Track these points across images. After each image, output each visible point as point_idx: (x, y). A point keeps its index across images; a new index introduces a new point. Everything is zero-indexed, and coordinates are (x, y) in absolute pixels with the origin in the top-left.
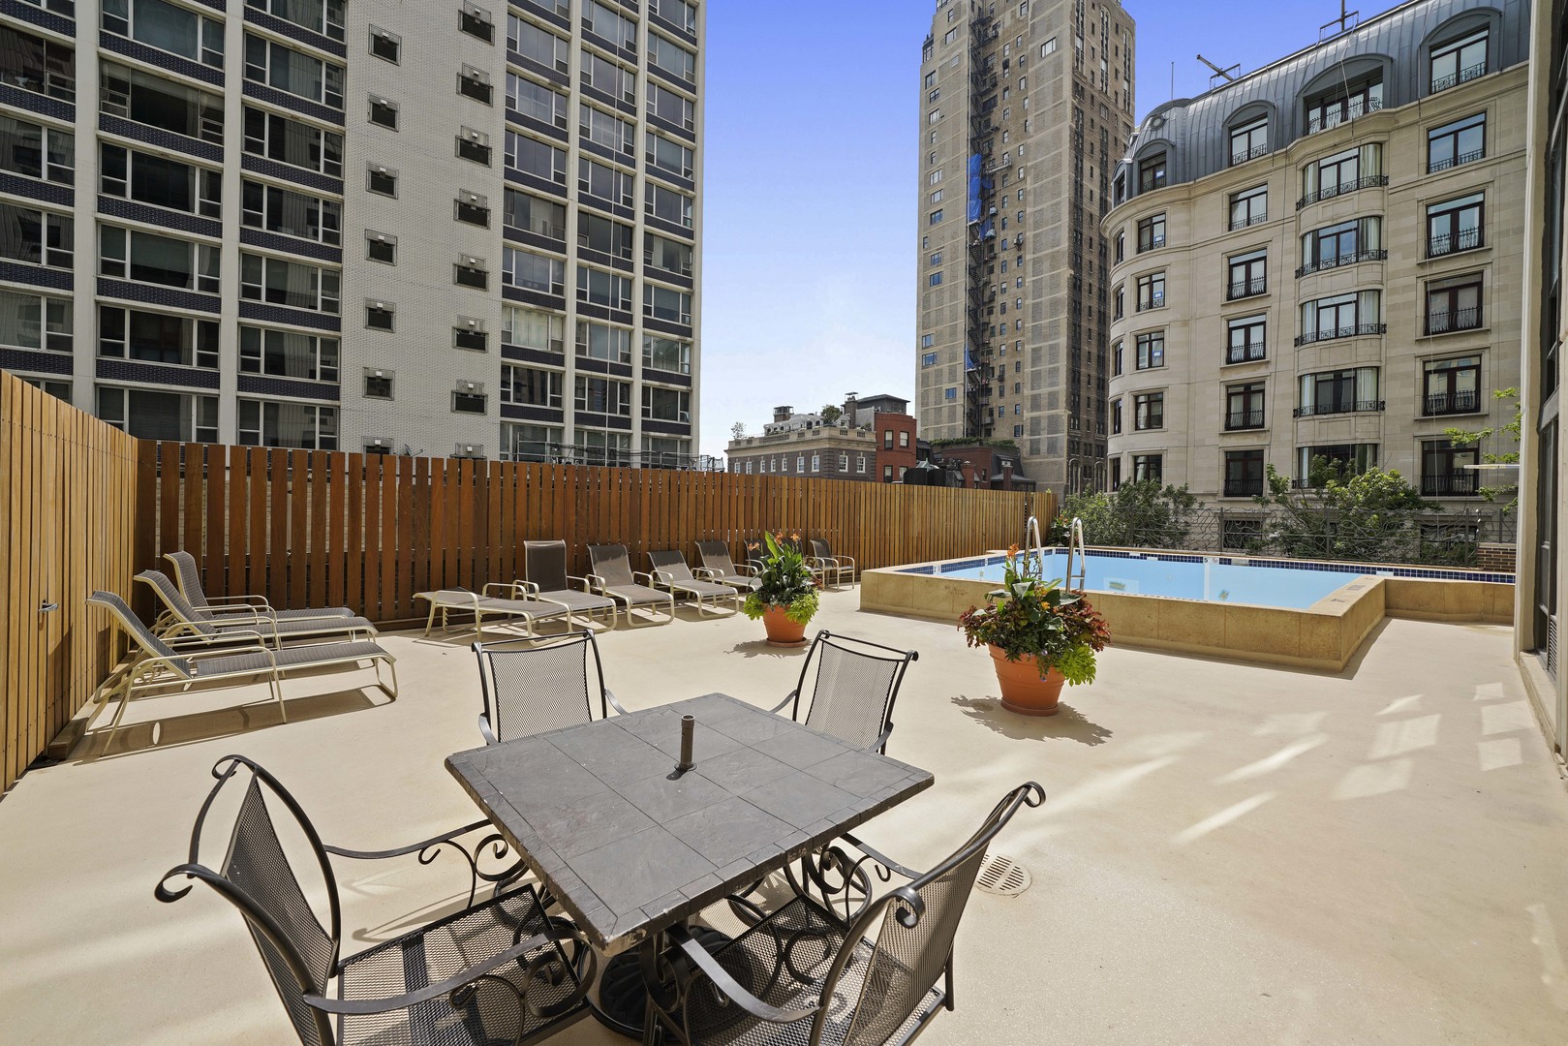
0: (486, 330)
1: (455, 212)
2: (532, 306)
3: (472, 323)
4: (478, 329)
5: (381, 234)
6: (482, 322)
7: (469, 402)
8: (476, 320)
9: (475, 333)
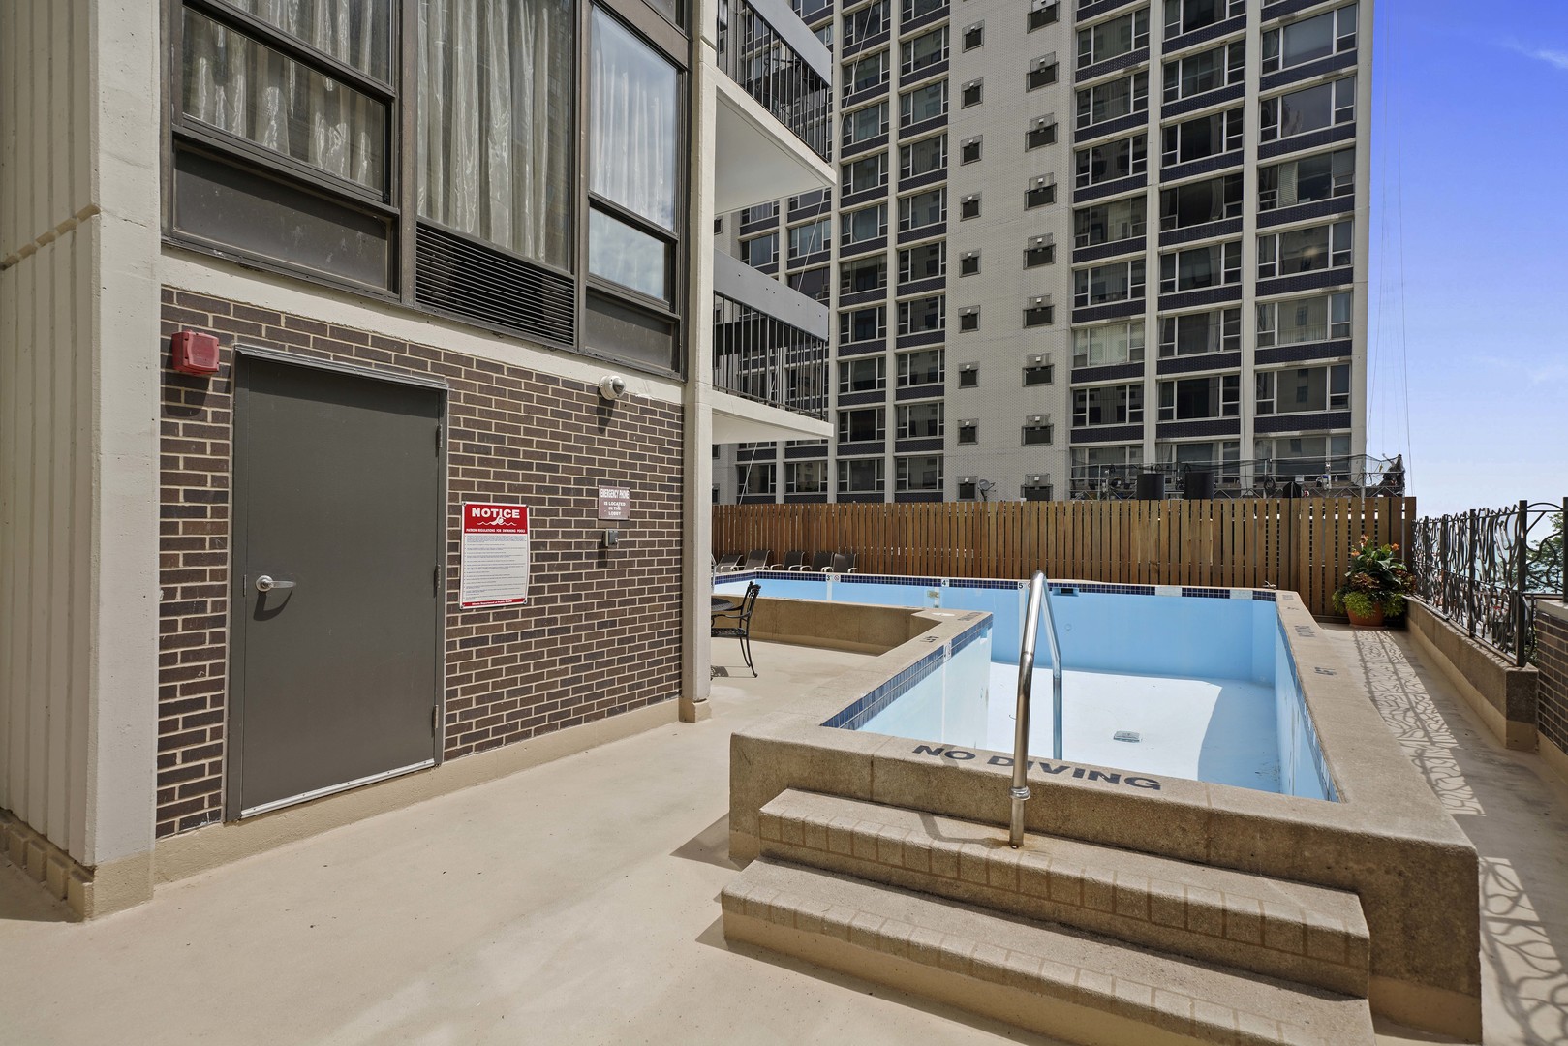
0: (1052, 362)
1: (1024, 262)
2: (1105, 321)
3: (1038, 359)
4: (1044, 364)
5: (968, 308)
6: (1048, 356)
7: (1037, 434)
8: (1042, 356)
9: (1042, 368)
